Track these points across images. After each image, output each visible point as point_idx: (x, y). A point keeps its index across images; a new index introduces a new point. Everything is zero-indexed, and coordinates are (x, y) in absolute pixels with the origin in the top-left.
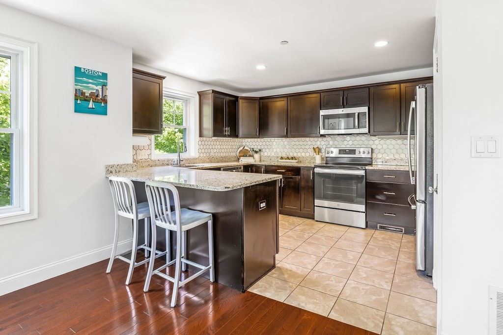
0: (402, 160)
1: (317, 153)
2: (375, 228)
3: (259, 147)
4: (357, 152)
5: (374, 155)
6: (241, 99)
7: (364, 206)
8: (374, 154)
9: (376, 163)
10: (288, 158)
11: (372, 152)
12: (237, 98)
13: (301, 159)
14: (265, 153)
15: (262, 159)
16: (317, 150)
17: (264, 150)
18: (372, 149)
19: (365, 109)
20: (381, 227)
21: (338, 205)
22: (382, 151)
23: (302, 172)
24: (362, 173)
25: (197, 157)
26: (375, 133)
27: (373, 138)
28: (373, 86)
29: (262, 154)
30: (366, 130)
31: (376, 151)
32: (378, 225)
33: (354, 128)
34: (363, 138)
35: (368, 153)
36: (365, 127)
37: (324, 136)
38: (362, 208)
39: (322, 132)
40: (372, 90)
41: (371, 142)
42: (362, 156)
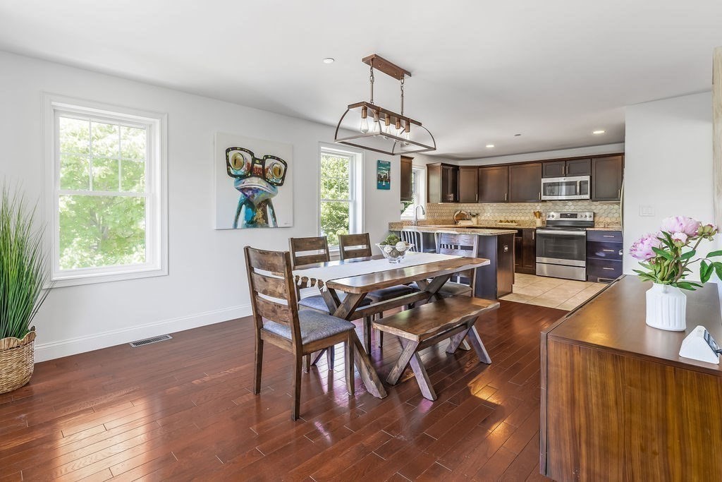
1: (538, 217)
2: (595, 281)
3: (476, 212)
4: (579, 216)
5: (597, 219)
6: (461, 168)
9: (597, 226)
10: (507, 222)
11: (594, 216)
12: (457, 167)
13: (521, 223)
14: (482, 217)
16: (538, 214)
17: (480, 214)
18: (594, 213)
19: (587, 178)
20: (601, 281)
21: (560, 261)
22: (604, 215)
23: (524, 233)
24: (583, 233)
26: (597, 199)
27: (595, 203)
28: (595, 158)
29: (479, 218)
30: (588, 197)
31: (597, 215)
32: (598, 279)
33: (576, 194)
34: (586, 203)
35: (590, 217)
36: (587, 194)
37: (545, 201)
38: (583, 263)
39: (544, 198)
40: (594, 160)
41: (593, 207)
42: (583, 219)
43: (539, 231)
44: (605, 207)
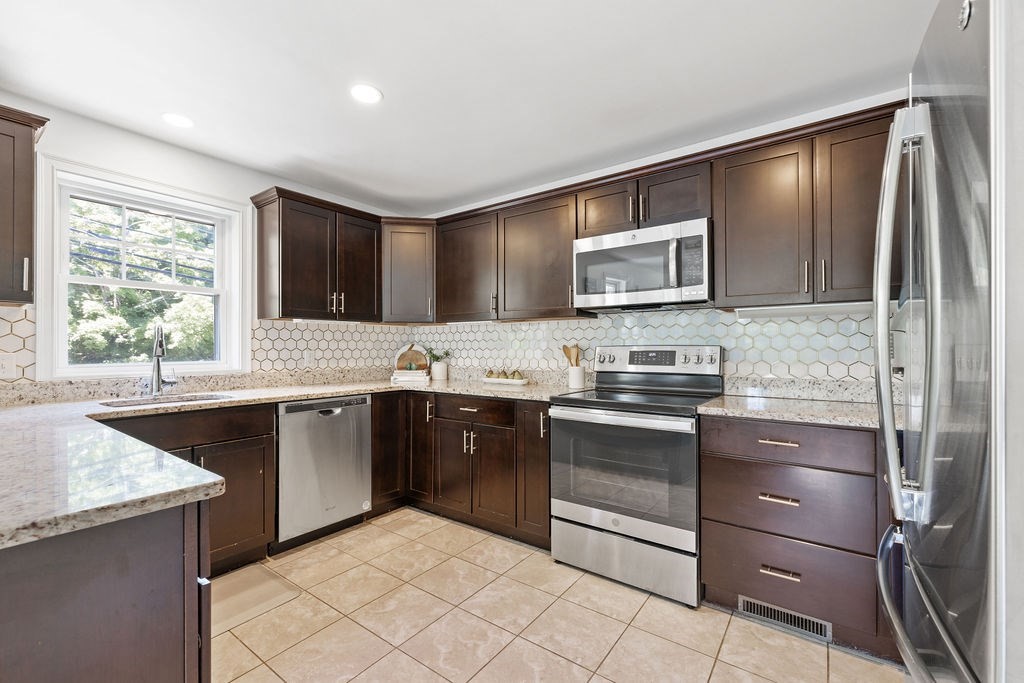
0: (815, 383)
1: (573, 361)
2: (730, 606)
3: (447, 347)
4: (679, 359)
5: (730, 368)
6: (387, 223)
7: (692, 535)
8: (728, 365)
9: (733, 392)
10: (505, 374)
11: (723, 359)
12: (376, 219)
13: (537, 377)
14: (459, 362)
15: (453, 375)
16: (574, 352)
17: (457, 354)
18: (723, 350)
19: (698, 227)
20: (751, 608)
21: (616, 522)
22: (752, 355)
23: (519, 415)
24: (686, 425)
25: (248, 370)
26: (731, 302)
27: (726, 317)
28: (722, 156)
29: (453, 362)
30: (701, 292)
31: (732, 356)
32: (741, 599)
33: (667, 286)
34: (699, 317)
35: (712, 361)
36: (700, 282)
37: (585, 313)
38: (688, 540)
39: (580, 301)
40: (720, 169)
41: (720, 330)
42: (693, 369)
43: (555, 412)
44: (772, 328)
